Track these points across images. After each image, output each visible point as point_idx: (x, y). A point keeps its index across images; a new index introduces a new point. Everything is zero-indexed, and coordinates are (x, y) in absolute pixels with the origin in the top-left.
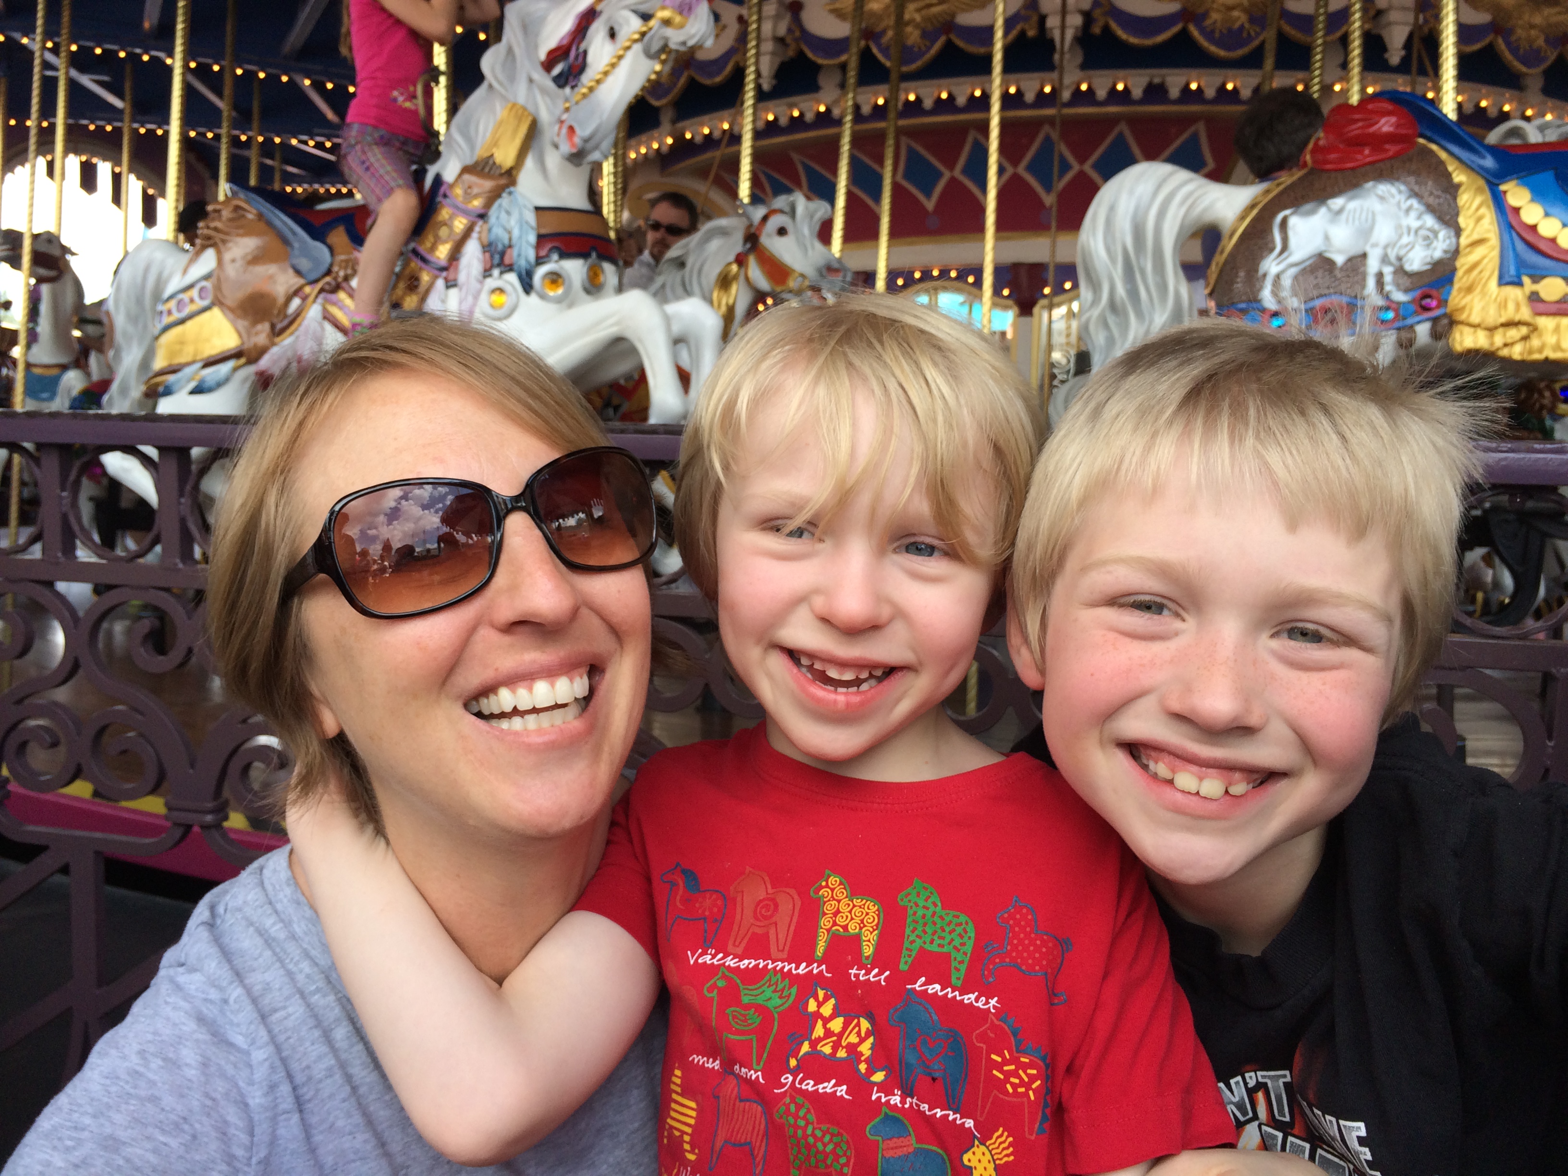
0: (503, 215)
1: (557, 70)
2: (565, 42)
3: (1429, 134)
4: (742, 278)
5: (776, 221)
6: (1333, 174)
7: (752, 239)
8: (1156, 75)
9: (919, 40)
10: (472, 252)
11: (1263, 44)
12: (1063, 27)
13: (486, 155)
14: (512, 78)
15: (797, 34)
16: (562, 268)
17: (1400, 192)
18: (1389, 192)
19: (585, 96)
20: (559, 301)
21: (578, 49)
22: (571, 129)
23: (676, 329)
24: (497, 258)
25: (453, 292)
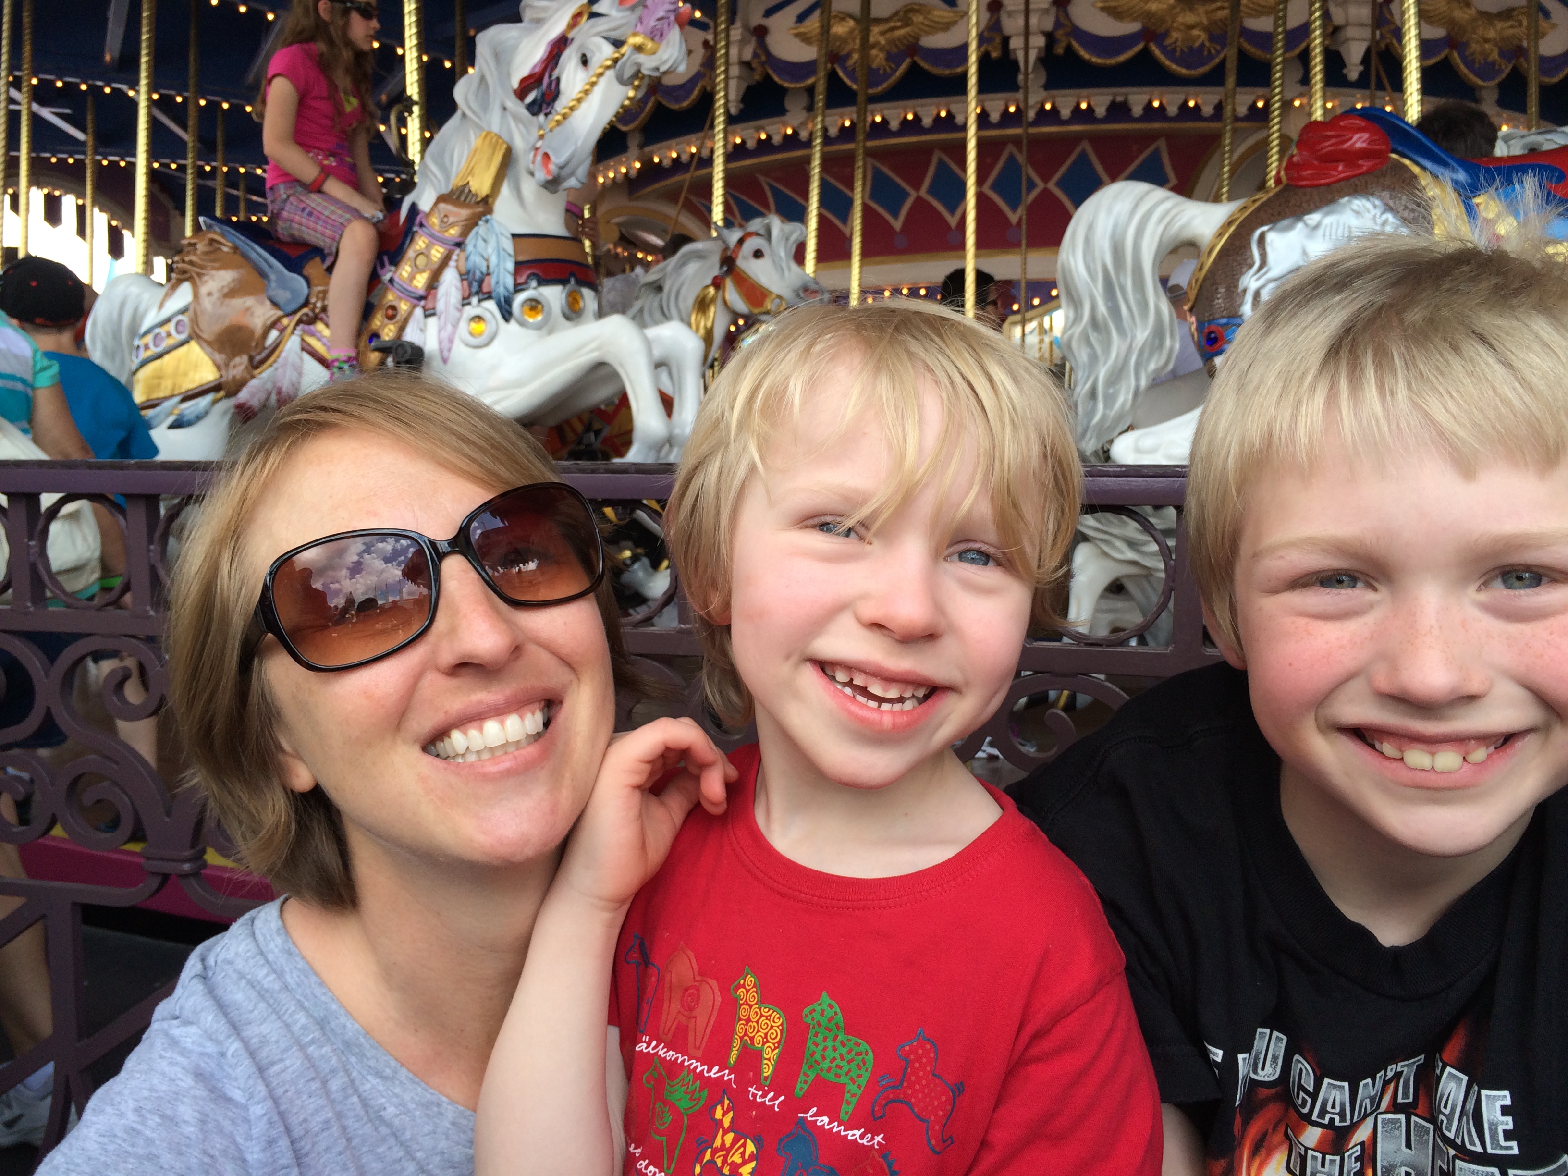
0: (480, 243)
1: (530, 98)
2: (537, 70)
3: (1400, 149)
4: (719, 301)
5: (752, 244)
6: (1308, 190)
7: (728, 262)
8: (1119, 93)
9: (884, 63)
10: (450, 279)
11: (1223, 62)
12: (1026, 48)
13: (460, 184)
14: (485, 106)
15: (763, 58)
16: (541, 294)
17: (1375, 207)
18: (1364, 206)
19: (558, 123)
20: (538, 327)
21: (550, 76)
22: (546, 156)
23: (657, 353)
24: (475, 287)
25: (432, 321)
